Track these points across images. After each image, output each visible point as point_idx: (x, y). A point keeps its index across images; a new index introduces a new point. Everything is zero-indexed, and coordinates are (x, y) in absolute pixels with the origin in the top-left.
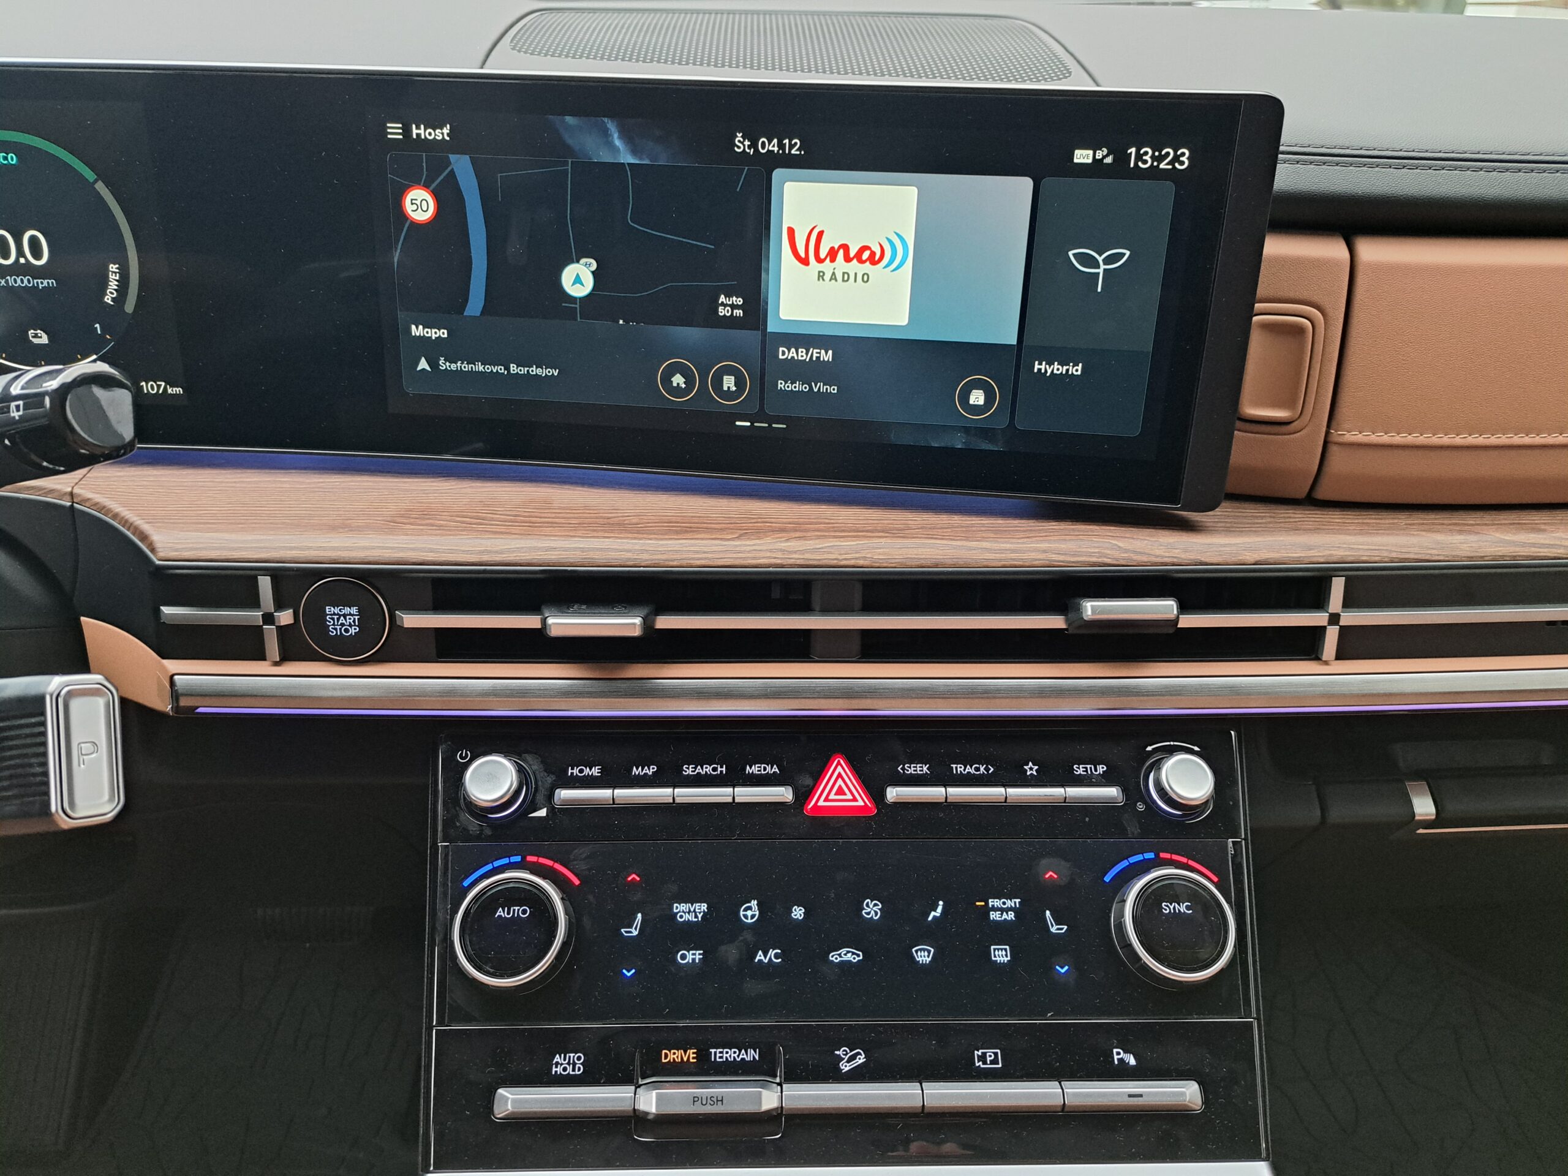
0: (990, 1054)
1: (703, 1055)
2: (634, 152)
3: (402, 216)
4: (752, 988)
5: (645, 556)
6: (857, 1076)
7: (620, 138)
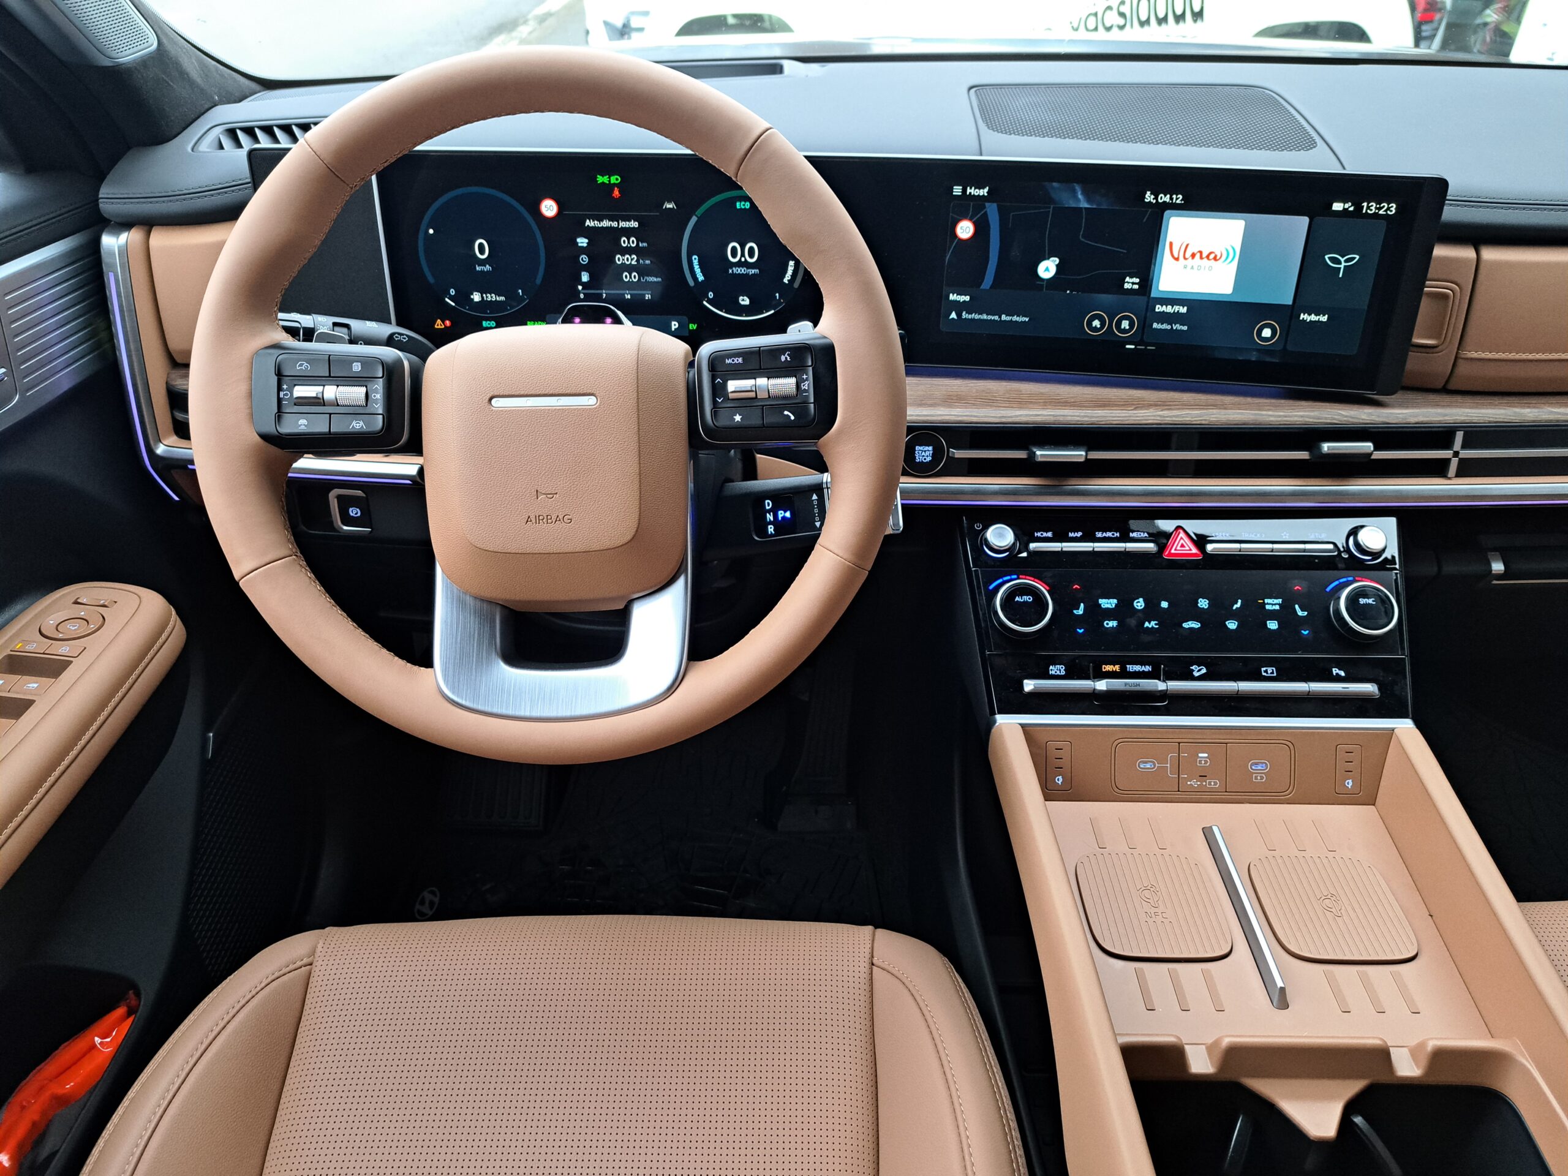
0: (1270, 670)
1: (1123, 668)
2: (1089, 201)
3: (955, 235)
4: (1145, 638)
5: (1086, 419)
6: (1202, 678)
7: (1082, 194)
